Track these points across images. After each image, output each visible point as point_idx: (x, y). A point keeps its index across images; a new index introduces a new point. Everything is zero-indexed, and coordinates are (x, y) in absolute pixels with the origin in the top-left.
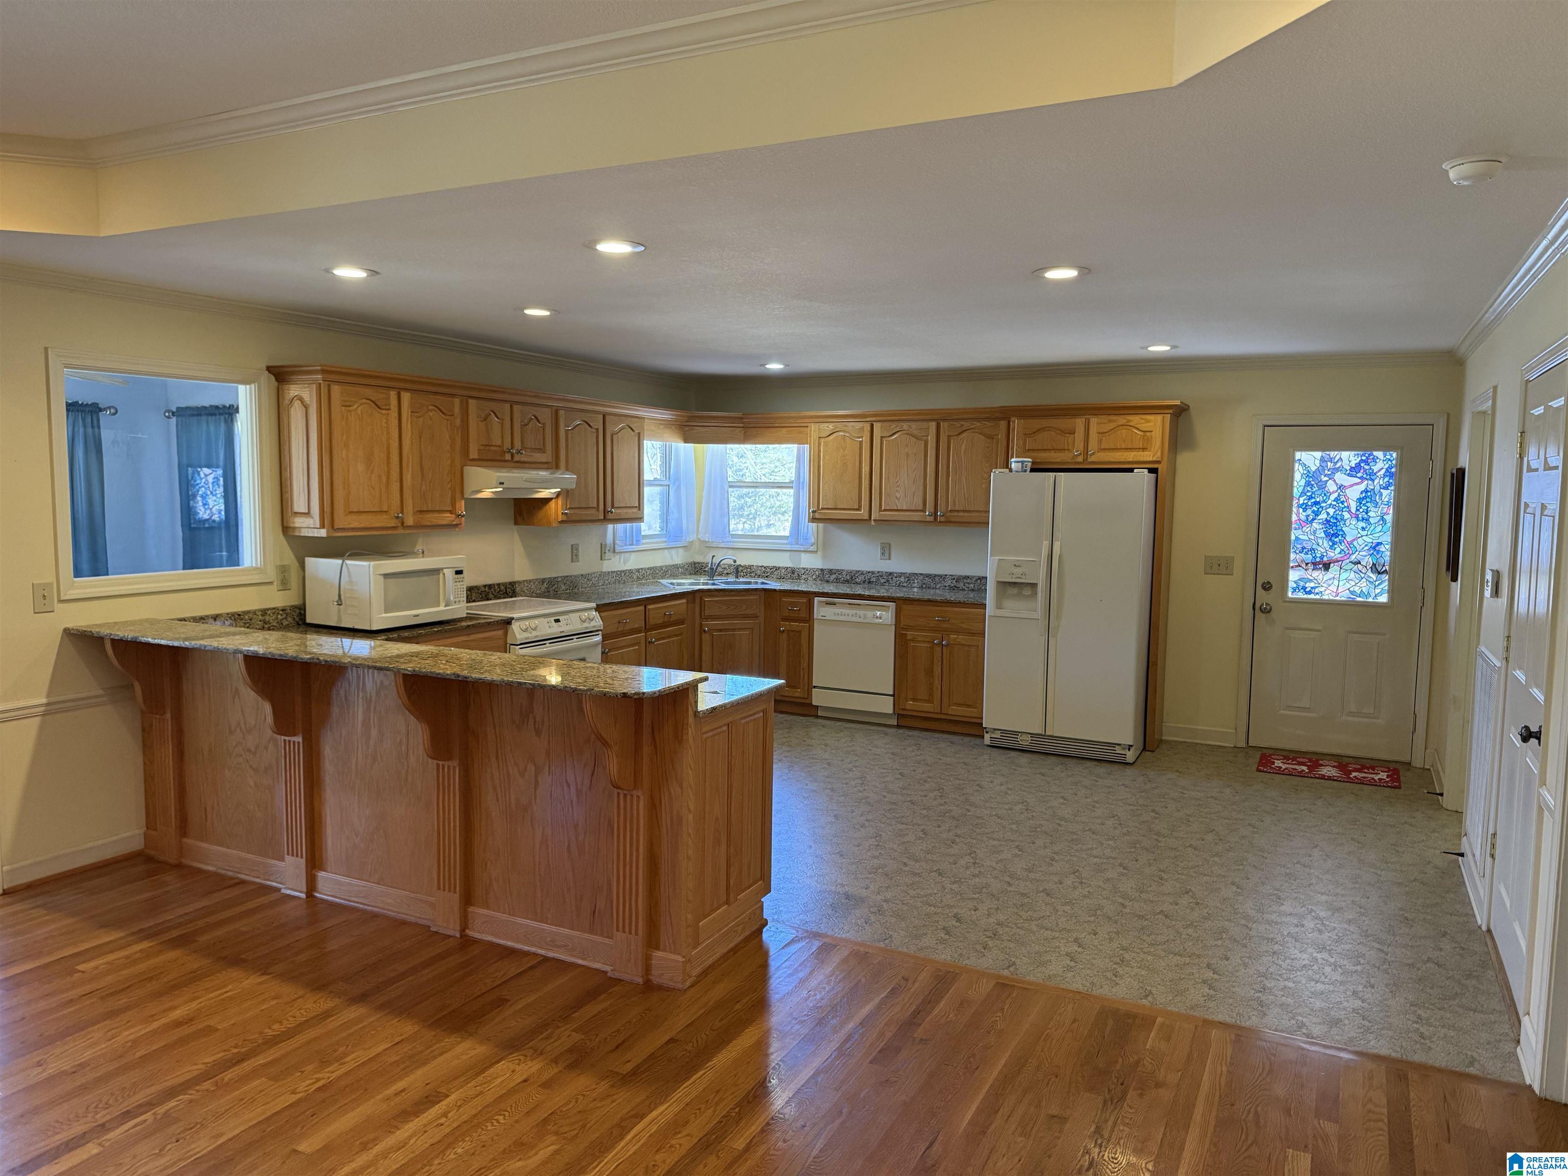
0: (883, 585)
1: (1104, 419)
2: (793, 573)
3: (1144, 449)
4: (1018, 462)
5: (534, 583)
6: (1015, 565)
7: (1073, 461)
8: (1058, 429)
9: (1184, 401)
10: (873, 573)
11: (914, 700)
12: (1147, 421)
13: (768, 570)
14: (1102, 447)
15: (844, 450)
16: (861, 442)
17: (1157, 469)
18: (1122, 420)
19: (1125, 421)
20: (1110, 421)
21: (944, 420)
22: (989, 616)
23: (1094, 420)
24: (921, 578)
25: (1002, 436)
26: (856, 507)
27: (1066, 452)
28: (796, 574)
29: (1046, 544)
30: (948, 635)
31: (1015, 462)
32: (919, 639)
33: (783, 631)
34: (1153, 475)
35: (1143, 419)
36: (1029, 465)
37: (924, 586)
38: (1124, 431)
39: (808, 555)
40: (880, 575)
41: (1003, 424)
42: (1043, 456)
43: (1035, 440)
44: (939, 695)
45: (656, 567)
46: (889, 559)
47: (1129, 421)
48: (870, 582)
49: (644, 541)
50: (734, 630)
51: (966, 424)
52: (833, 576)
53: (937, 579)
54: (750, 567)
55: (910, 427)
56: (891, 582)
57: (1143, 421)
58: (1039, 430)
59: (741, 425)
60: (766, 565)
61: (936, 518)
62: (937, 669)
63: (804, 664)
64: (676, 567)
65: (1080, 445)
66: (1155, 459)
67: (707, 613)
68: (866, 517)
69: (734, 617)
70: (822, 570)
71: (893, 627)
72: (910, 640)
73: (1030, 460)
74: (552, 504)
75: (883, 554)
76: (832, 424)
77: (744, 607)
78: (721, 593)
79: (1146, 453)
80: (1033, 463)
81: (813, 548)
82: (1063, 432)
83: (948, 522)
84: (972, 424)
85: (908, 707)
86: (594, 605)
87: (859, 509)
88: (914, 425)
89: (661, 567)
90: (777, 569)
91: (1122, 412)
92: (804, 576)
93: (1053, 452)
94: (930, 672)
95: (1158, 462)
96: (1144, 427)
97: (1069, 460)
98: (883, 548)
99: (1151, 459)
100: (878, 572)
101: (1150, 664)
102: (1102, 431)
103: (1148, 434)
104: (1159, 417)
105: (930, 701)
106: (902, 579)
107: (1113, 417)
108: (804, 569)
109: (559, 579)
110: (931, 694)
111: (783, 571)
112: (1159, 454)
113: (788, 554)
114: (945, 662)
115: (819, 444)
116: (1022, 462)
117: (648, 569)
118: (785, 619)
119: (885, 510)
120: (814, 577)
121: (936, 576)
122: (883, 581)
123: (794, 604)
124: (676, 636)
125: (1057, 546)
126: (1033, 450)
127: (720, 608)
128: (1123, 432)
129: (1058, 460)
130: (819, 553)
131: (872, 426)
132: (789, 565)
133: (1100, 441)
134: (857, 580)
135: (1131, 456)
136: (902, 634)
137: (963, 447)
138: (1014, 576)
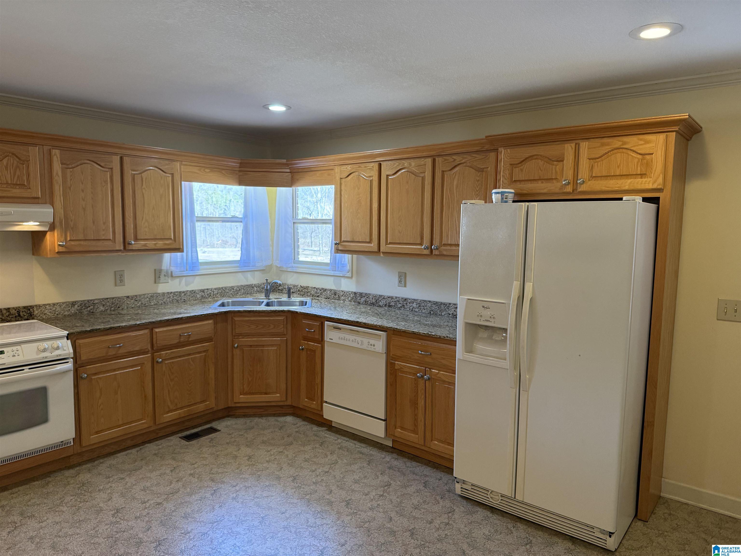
0: (399, 309)
1: (596, 143)
2: (335, 295)
3: (642, 175)
4: (498, 193)
5: (60, 306)
6: (483, 307)
7: (561, 191)
8: (546, 157)
9: (692, 115)
10: (392, 298)
11: (402, 428)
12: (647, 142)
13: (319, 291)
14: (594, 175)
15: (358, 189)
16: (371, 181)
17: (658, 198)
18: (616, 143)
19: (621, 143)
20: (603, 145)
21: (439, 156)
22: (459, 359)
23: (584, 145)
24: (429, 305)
25: (491, 169)
26: (368, 240)
27: (554, 181)
28: (337, 295)
29: (516, 284)
30: (430, 369)
31: (496, 193)
32: (405, 370)
33: (303, 349)
34: (652, 207)
35: (641, 140)
36: (511, 196)
37: (432, 313)
38: (619, 155)
39: (346, 280)
40: (397, 300)
41: (492, 155)
42: (528, 187)
43: (522, 170)
44: (423, 428)
45: (225, 288)
46: (405, 286)
47: (624, 143)
48: (390, 306)
49: (201, 267)
50: (263, 346)
51: (458, 159)
52: (363, 299)
53: (442, 306)
54: (307, 288)
55: (410, 165)
56: (406, 307)
57: (642, 142)
58: (526, 159)
59: (288, 170)
60: (317, 287)
61: (432, 251)
62: (421, 403)
63: (318, 380)
64: (251, 286)
65: (569, 173)
66: (655, 186)
67: (238, 331)
68: (376, 249)
69: (263, 335)
70: (355, 293)
71: (384, 355)
72: (398, 369)
73: (512, 191)
74: (48, 236)
75: (400, 282)
76: (350, 166)
77: (272, 326)
78: (252, 314)
79: (644, 180)
80: (516, 194)
81: (349, 275)
82: (550, 160)
83: (441, 255)
84: (464, 158)
85: (396, 434)
86: (66, 333)
87: (370, 242)
88: (413, 163)
89: (232, 288)
90: (325, 290)
91: (615, 133)
92: (342, 298)
93: (540, 182)
94: (414, 404)
95: (660, 190)
96: (644, 148)
97: (557, 190)
98: (400, 277)
99: (650, 186)
100: (396, 297)
101: (645, 424)
102: (593, 156)
103: (648, 157)
104: (662, 137)
105: (415, 432)
106: (414, 305)
107: (606, 140)
108: (343, 291)
109: (96, 302)
110: (416, 425)
111: (328, 292)
112: (660, 180)
113: (332, 278)
114: (427, 395)
115: (341, 184)
116: (502, 193)
117: (215, 289)
118: (306, 339)
119: (390, 243)
120: (350, 299)
121: (441, 303)
122: (399, 306)
123: (310, 326)
124: (199, 353)
125: (529, 286)
126: (520, 181)
127: (249, 326)
128: (618, 157)
129: (545, 191)
130: (354, 278)
131: (380, 165)
132: (333, 287)
133: (592, 168)
134: (381, 304)
135: (627, 184)
136: (392, 363)
137: (455, 183)
138: (483, 319)
